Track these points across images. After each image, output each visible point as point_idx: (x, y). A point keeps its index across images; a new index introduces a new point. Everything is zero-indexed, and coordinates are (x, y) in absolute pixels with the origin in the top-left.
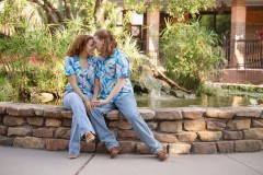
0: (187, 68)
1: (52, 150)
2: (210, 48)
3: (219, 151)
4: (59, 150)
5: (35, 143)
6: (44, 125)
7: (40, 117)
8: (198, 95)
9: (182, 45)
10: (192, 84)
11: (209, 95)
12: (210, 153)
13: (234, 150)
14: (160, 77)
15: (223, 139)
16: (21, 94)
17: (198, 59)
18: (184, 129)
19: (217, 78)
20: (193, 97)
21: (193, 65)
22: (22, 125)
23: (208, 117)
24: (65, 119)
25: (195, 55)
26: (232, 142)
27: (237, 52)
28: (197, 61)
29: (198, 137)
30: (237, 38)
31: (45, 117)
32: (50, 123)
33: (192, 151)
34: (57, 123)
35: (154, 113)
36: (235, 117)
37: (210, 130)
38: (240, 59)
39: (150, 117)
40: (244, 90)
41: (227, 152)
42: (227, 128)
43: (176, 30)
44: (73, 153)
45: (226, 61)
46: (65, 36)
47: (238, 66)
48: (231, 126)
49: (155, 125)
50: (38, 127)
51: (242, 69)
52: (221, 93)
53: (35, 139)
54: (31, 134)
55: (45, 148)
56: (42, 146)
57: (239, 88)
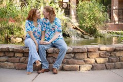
0: (90, 24)
1: (18, 69)
2: (101, 13)
3: (107, 68)
4: (22, 69)
5: (10, 66)
6: (14, 56)
7: (12, 52)
8: (96, 37)
9: (87, 12)
10: (92, 32)
11: (101, 37)
12: (102, 69)
13: (115, 68)
14: (76, 28)
15: (109, 62)
16: (6, 39)
17: (95, 19)
18: (88, 57)
19: (105, 28)
20: (93, 38)
21: (93, 22)
22: (3, 56)
23: (101, 50)
24: (25, 53)
25: (94, 17)
26: (113, 63)
27: (114, 15)
28: (95, 20)
29: (96, 61)
30: (114, 8)
31: (15, 52)
32: (17, 55)
33: (93, 68)
34: (21, 55)
35: (72, 49)
36: (115, 50)
37: (102, 57)
38: (116, 18)
39: (70, 51)
40: (118, 34)
41: (111, 69)
42: (111, 56)
43: (84, 5)
44: (29, 71)
45: (109, 20)
46: (27, 9)
47: (115, 22)
48: (113, 55)
49: (73, 55)
50: (11, 57)
51: (117, 23)
52: (107, 36)
53: (10, 63)
54: (7, 61)
55: (15, 68)
56: (13, 67)
57: (116, 33)
